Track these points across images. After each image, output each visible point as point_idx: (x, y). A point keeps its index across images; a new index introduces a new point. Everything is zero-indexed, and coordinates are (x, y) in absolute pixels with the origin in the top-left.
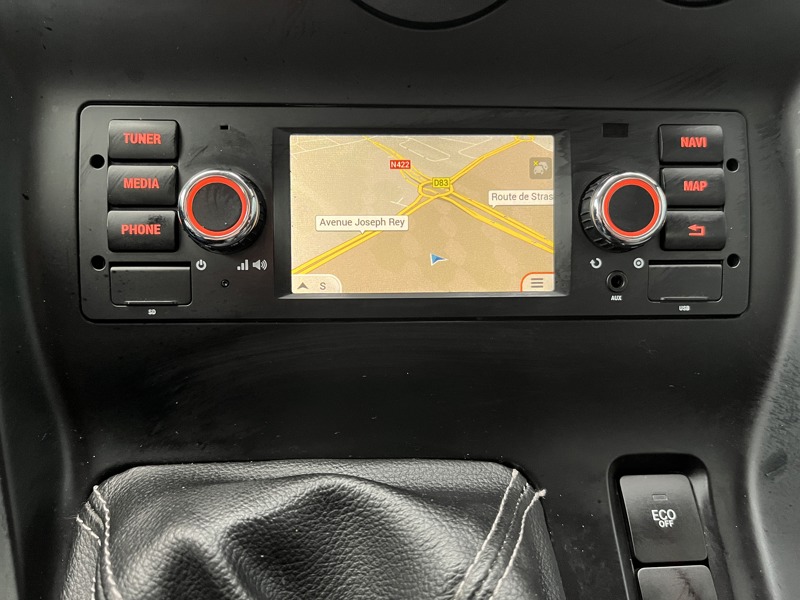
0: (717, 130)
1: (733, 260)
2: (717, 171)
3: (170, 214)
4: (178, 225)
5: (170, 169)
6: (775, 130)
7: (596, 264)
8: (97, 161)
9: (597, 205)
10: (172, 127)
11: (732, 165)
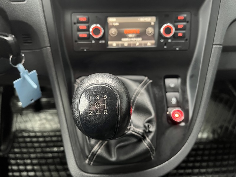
0: (185, 15)
1: (186, 40)
2: (185, 23)
3: (88, 33)
4: (89, 35)
5: (87, 25)
6: (197, 15)
7: (162, 41)
8: (75, 23)
9: (162, 30)
10: (87, 17)
11: (188, 22)
